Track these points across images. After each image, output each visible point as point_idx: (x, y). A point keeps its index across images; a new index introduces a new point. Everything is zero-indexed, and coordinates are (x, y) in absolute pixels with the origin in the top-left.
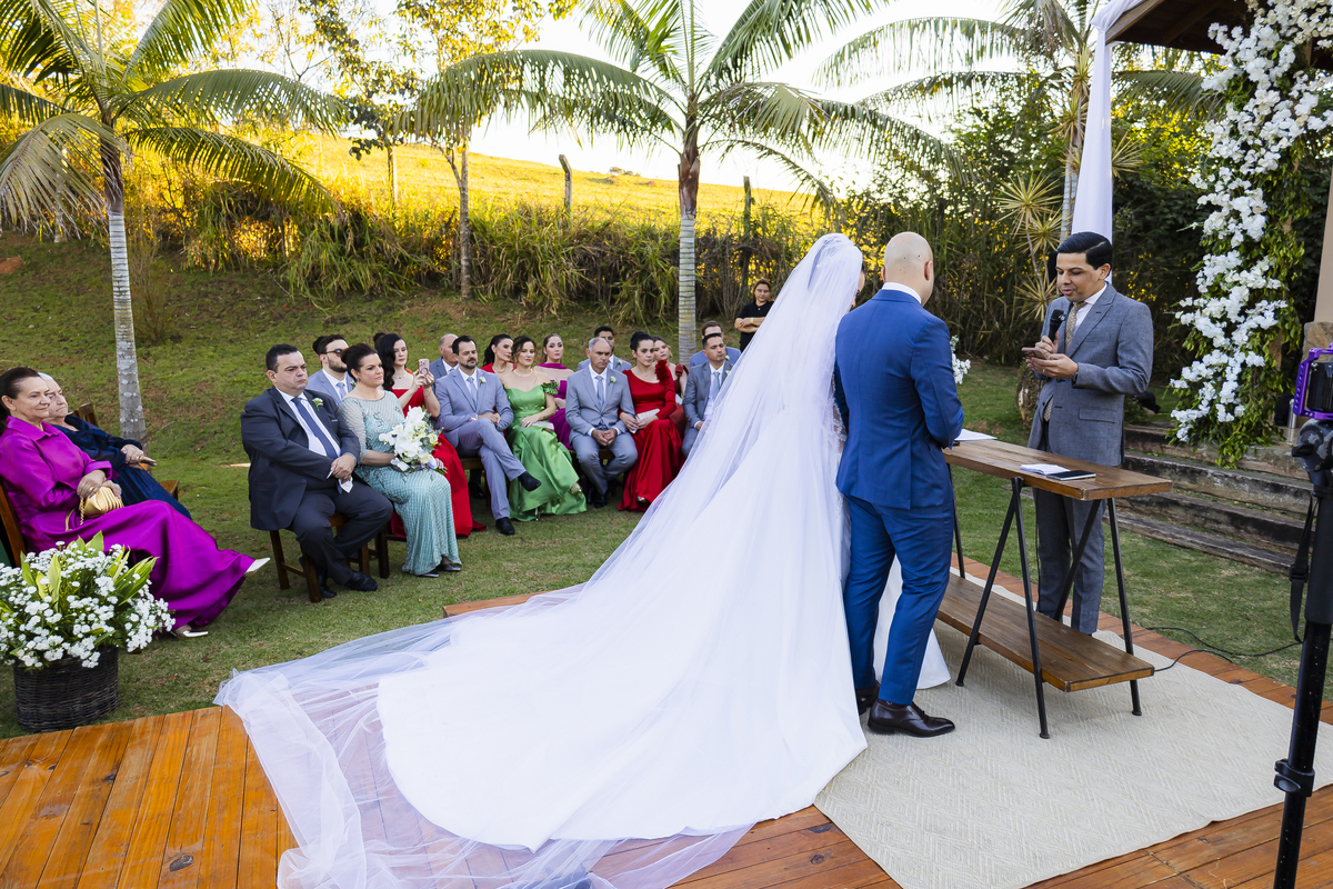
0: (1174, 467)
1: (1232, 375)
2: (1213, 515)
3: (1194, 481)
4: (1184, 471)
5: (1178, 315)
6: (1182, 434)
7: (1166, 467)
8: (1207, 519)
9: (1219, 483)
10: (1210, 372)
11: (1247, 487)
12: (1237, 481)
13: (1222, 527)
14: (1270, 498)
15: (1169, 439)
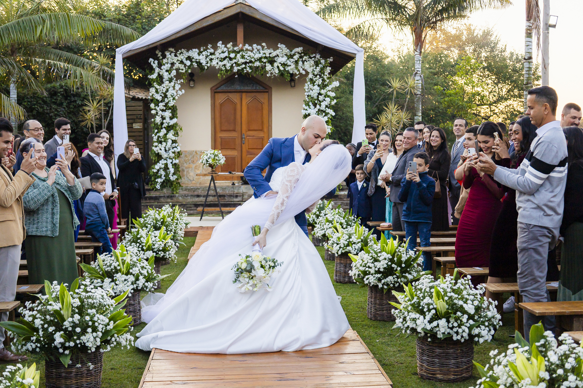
0: (164, 196)
1: (170, 166)
2: (189, 206)
3: (172, 199)
4: (168, 197)
5: (153, 148)
6: (158, 187)
7: (162, 196)
8: (187, 207)
9: (180, 198)
10: (163, 166)
11: (189, 197)
12: (186, 196)
13: (192, 208)
14: (196, 199)
15: (153, 189)
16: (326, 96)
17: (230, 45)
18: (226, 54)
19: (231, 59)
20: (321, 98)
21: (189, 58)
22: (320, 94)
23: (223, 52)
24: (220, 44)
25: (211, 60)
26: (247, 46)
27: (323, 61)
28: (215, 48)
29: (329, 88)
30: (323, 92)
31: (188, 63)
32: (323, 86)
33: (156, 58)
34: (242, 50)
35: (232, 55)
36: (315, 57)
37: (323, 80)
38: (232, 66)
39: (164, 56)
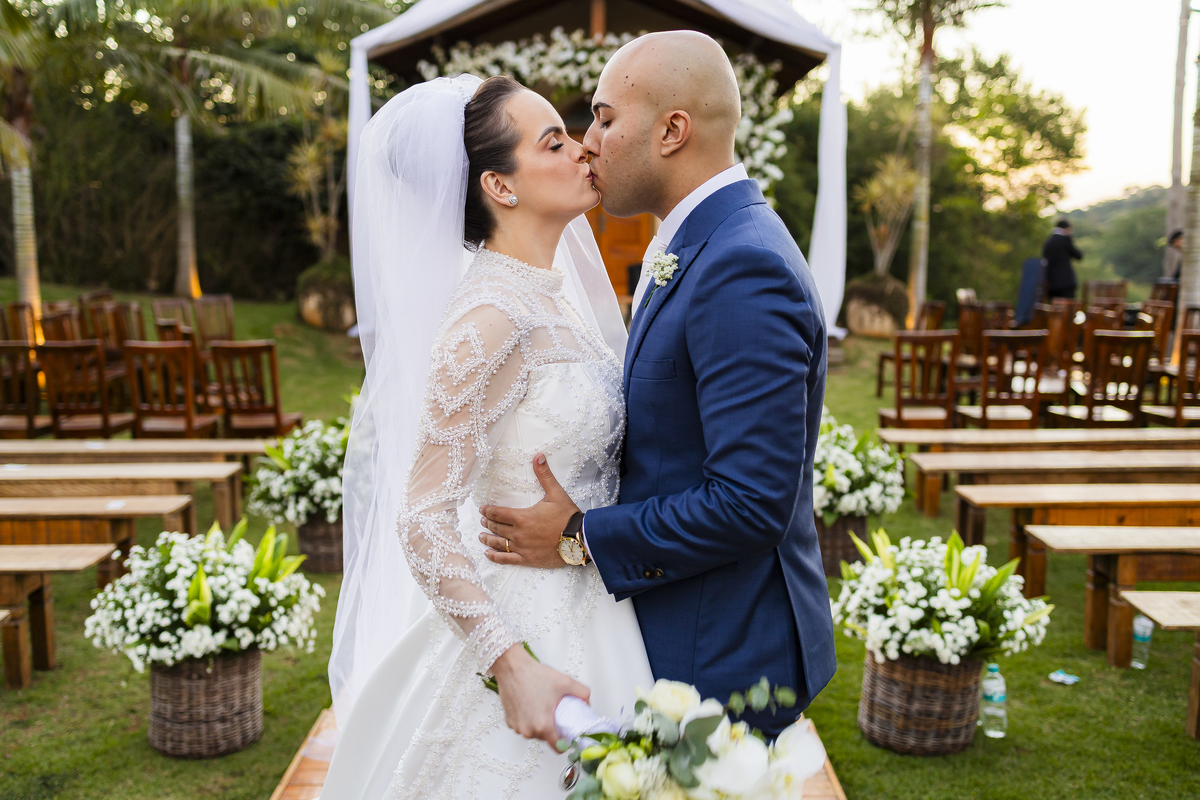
16: (765, 139)
17: (577, 36)
18: (568, 55)
19: (578, 64)
20: (754, 143)
21: (498, 63)
22: (752, 135)
23: (565, 49)
24: (557, 34)
25: (540, 66)
26: (611, 39)
27: (760, 70)
28: (549, 41)
29: (773, 122)
30: (760, 130)
31: (495, 71)
32: (759, 120)
33: (432, 61)
34: (599, 47)
35: (582, 56)
36: (744, 62)
37: (761, 109)
38: (580, 81)
39: (449, 58)
